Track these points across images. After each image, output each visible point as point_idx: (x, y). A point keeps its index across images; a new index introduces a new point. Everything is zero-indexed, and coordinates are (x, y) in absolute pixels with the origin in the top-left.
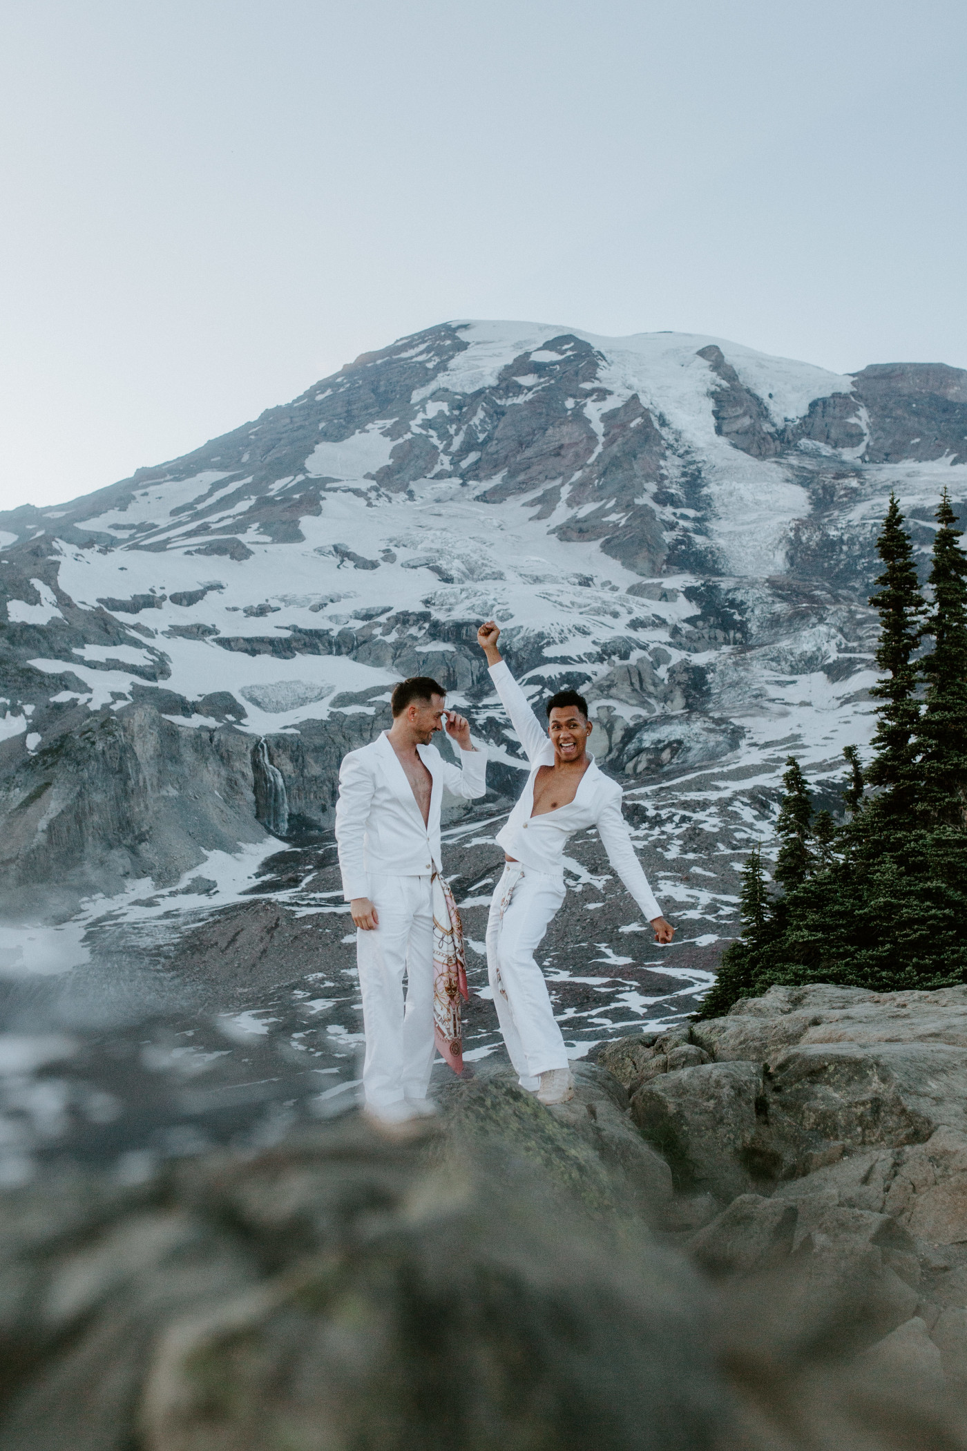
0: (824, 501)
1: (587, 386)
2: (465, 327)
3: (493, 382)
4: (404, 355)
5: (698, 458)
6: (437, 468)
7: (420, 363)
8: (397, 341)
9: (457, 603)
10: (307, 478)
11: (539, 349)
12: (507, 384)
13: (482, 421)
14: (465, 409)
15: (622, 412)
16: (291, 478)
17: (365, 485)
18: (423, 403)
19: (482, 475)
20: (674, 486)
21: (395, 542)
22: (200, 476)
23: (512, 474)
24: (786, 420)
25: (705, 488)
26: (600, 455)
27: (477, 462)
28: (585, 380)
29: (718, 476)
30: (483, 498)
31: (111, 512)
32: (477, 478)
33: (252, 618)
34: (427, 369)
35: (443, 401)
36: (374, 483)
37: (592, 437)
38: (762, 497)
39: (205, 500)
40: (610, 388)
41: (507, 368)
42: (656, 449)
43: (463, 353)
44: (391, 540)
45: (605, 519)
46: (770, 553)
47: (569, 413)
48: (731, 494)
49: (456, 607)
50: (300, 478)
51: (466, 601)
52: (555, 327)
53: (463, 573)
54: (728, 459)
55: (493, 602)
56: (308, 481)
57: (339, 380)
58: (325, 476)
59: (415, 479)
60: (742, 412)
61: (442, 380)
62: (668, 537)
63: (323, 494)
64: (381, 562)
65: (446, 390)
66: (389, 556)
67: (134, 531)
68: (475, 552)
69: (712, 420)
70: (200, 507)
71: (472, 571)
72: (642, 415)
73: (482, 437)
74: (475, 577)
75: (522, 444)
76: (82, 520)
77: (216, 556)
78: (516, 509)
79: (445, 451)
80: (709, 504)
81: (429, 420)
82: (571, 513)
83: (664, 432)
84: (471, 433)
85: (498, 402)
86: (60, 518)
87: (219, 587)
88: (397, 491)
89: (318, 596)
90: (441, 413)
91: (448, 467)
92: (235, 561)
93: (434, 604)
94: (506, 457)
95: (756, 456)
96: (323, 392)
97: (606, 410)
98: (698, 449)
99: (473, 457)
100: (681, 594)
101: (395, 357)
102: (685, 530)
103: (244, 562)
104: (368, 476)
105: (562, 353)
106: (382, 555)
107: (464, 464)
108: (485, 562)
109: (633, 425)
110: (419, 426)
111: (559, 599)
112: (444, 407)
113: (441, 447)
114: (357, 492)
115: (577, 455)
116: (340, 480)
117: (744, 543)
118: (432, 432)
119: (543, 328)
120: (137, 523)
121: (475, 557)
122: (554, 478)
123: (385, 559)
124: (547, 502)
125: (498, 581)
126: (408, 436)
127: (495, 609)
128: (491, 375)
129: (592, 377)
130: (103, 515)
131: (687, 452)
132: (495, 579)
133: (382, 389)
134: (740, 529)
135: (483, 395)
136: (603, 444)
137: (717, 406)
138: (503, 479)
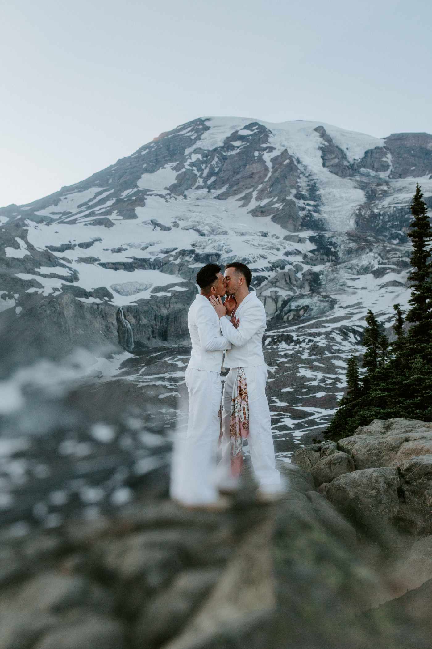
0: (372, 196)
1: (264, 146)
2: (208, 119)
3: (221, 144)
4: (181, 133)
5: (315, 178)
6: (197, 184)
7: (188, 136)
8: (178, 127)
9: (207, 245)
11: (242, 129)
12: (228, 145)
13: (217, 163)
14: (209, 157)
15: (280, 158)
16: (131, 190)
17: (164, 192)
18: (190, 155)
19: (217, 187)
20: (304, 191)
21: (178, 218)
22: (90, 190)
23: (231, 187)
24: (354, 160)
25: (318, 191)
26: (270, 177)
27: (214, 182)
28: (263, 143)
29: (324, 185)
30: (218, 197)
31: (50, 207)
32: (215, 188)
33: (115, 254)
34: (191, 139)
35: (199, 154)
36: (168, 192)
37: (267, 169)
38: (344, 195)
39: (92, 201)
40: (274, 146)
41: (228, 138)
42: (295, 174)
43: (208, 132)
44: (177, 218)
45: (273, 206)
46: (348, 221)
47: (256, 158)
48: (330, 194)
49: (207, 247)
50: (135, 190)
51: (211, 244)
52: (249, 119)
53: (209, 232)
54: (328, 178)
55: (223, 245)
56: (139, 191)
57: (152, 145)
58: (146, 188)
59: (187, 189)
60: (334, 156)
61: (198, 144)
62: (301, 214)
63: (146, 197)
64: (172, 227)
65: (200, 149)
66: (176, 225)
67: (61, 215)
68: (214, 222)
69: (321, 160)
70: (91, 204)
71: (213, 231)
72: (289, 159)
73: (217, 170)
74: (215, 233)
75: (235, 173)
76: (38, 210)
77: (98, 226)
78: (233, 202)
79: (200, 177)
80: (320, 199)
81: (193, 163)
82: (257, 204)
83: (299, 166)
84: (212, 168)
85: (224, 154)
86: (28, 210)
87: (99, 240)
88: (179, 195)
89: (144, 243)
90: (198, 159)
91: (202, 184)
92: (107, 228)
93: (196, 246)
94: (228, 179)
95: (341, 176)
96: (145, 151)
97: (273, 156)
98: (315, 173)
99: (213, 179)
100: (308, 240)
101: (177, 134)
102: (309, 211)
103: (111, 228)
104: (166, 188)
105: (252, 131)
106: (173, 224)
107: (209, 182)
108: (219, 227)
109: (285, 163)
110: (189, 165)
111: (253, 243)
112: (199, 156)
113: (198, 174)
114: (161, 196)
115: (260, 177)
116: (153, 191)
117: (336, 216)
118: (194, 168)
119: (244, 119)
120: (62, 212)
121: (215, 224)
122: (250, 188)
123: (174, 226)
124: (247, 199)
125: (225, 235)
126: (184, 170)
127: (224, 248)
128: (220, 141)
129: (266, 141)
130: (47, 208)
131: (310, 175)
132: (224, 234)
133: (171, 149)
134: (334, 209)
135: (217, 151)
136: (272, 172)
137: (323, 154)
138: (227, 189)
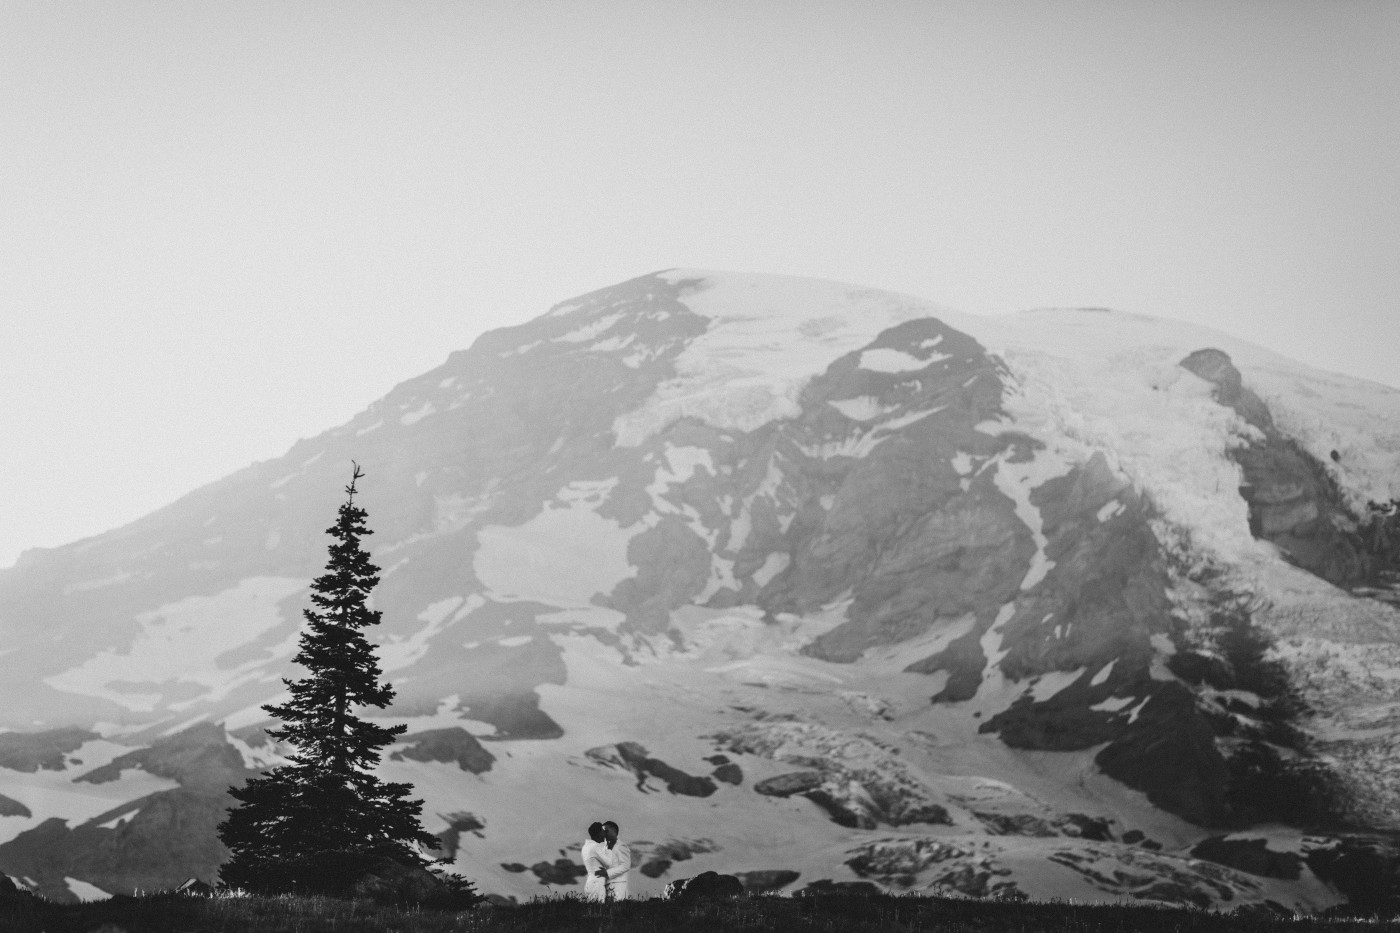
1: (990, 428)
2: (694, 284)
3: (788, 408)
4: (574, 337)
5: (1238, 588)
6: (712, 585)
7: (609, 355)
8: (556, 307)
10: (490, 603)
11: (871, 347)
12: (819, 415)
13: (780, 489)
14: (741, 465)
15: (1073, 488)
16: (457, 600)
17: (606, 619)
18: (655, 442)
19: (802, 601)
20: (1207, 643)
21: (729, 744)
22: (243, 586)
23: (865, 605)
24: (1372, 505)
25: (1267, 650)
26: (1047, 573)
27: (783, 576)
28: (985, 415)
29: (1286, 624)
30: (820, 650)
31: (102, 656)
32: (791, 607)
34: (629, 371)
35: (699, 446)
36: (618, 616)
37: (1024, 536)
38: (1385, 674)
40: (1035, 434)
41: (817, 381)
42: (1151, 564)
43: (699, 339)
44: (721, 738)
45: (1096, 708)
47: (967, 483)
48: (1321, 664)
49: (920, 876)
51: (933, 865)
52: (900, 300)
53: (870, 807)
54: (1297, 592)
56: (496, 609)
57: (446, 383)
59: (675, 607)
60: (1299, 492)
61: (669, 402)
62: (1225, 747)
64: (716, 781)
65: (700, 422)
66: (730, 774)
68: (884, 767)
69: (1243, 508)
71: (885, 804)
72: (1116, 497)
73: (785, 523)
74: (892, 816)
76: (56, 671)
79: (721, 551)
80: (1282, 683)
81: (681, 486)
82: (1019, 689)
83: (1157, 529)
84: (762, 514)
85: (805, 450)
87: (472, 824)
88: (656, 632)
89: (650, 848)
90: (700, 469)
91: (731, 583)
92: (469, 775)
93: (873, 869)
94: (848, 568)
95: (1338, 584)
96: (413, 408)
97: (1038, 481)
98: (1228, 566)
100: (1304, 865)
101: (556, 340)
102: (1253, 734)
103: (488, 775)
104: (597, 600)
105: (923, 355)
106: (713, 768)
107: (762, 578)
108: (906, 787)
109: (1103, 515)
110: (665, 497)
111: (1094, 867)
112: (702, 457)
113: (711, 541)
114: (600, 634)
115: (997, 571)
116: (552, 608)
117: (1376, 765)
118: (690, 511)
120: (158, 681)
121: (887, 777)
122: (953, 616)
123: (720, 776)
126: (652, 520)
128: (785, 394)
129: (996, 411)
130: (90, 663)
131: (1210, 573)
134: (1361, 736)
135: (775, 436)
136: (1046, 550)
137: (1248, 478)
138: (850, 612)
